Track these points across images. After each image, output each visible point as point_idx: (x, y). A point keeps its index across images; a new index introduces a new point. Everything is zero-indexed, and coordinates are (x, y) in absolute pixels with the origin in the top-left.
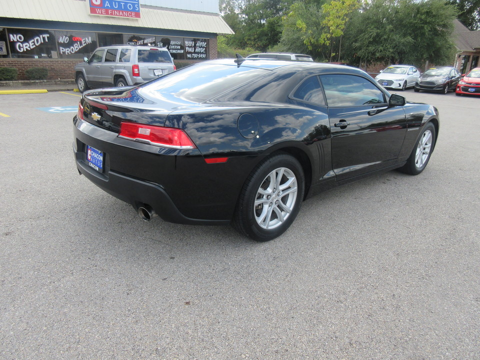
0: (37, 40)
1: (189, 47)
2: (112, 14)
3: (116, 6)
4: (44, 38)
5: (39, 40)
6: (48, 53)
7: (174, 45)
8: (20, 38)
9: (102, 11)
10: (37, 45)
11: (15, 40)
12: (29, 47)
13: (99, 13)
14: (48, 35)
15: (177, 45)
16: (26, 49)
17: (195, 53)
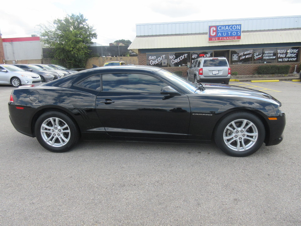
0: (181, 58)
1: (281, 54)
2: (222, 39)
3: (225, 34)
4: (185, 56)
5: (182, 57)
6: (186, 63)
7: (267, 54)
8: (174, 57)
9: (216, 39)
10: (181, 60)
11: (171, 58)
12: (177, 61)
13: (214, 40)
14: (187, 55)
15: (270, 53)
16: (176, 62)
17: (285, 57)
